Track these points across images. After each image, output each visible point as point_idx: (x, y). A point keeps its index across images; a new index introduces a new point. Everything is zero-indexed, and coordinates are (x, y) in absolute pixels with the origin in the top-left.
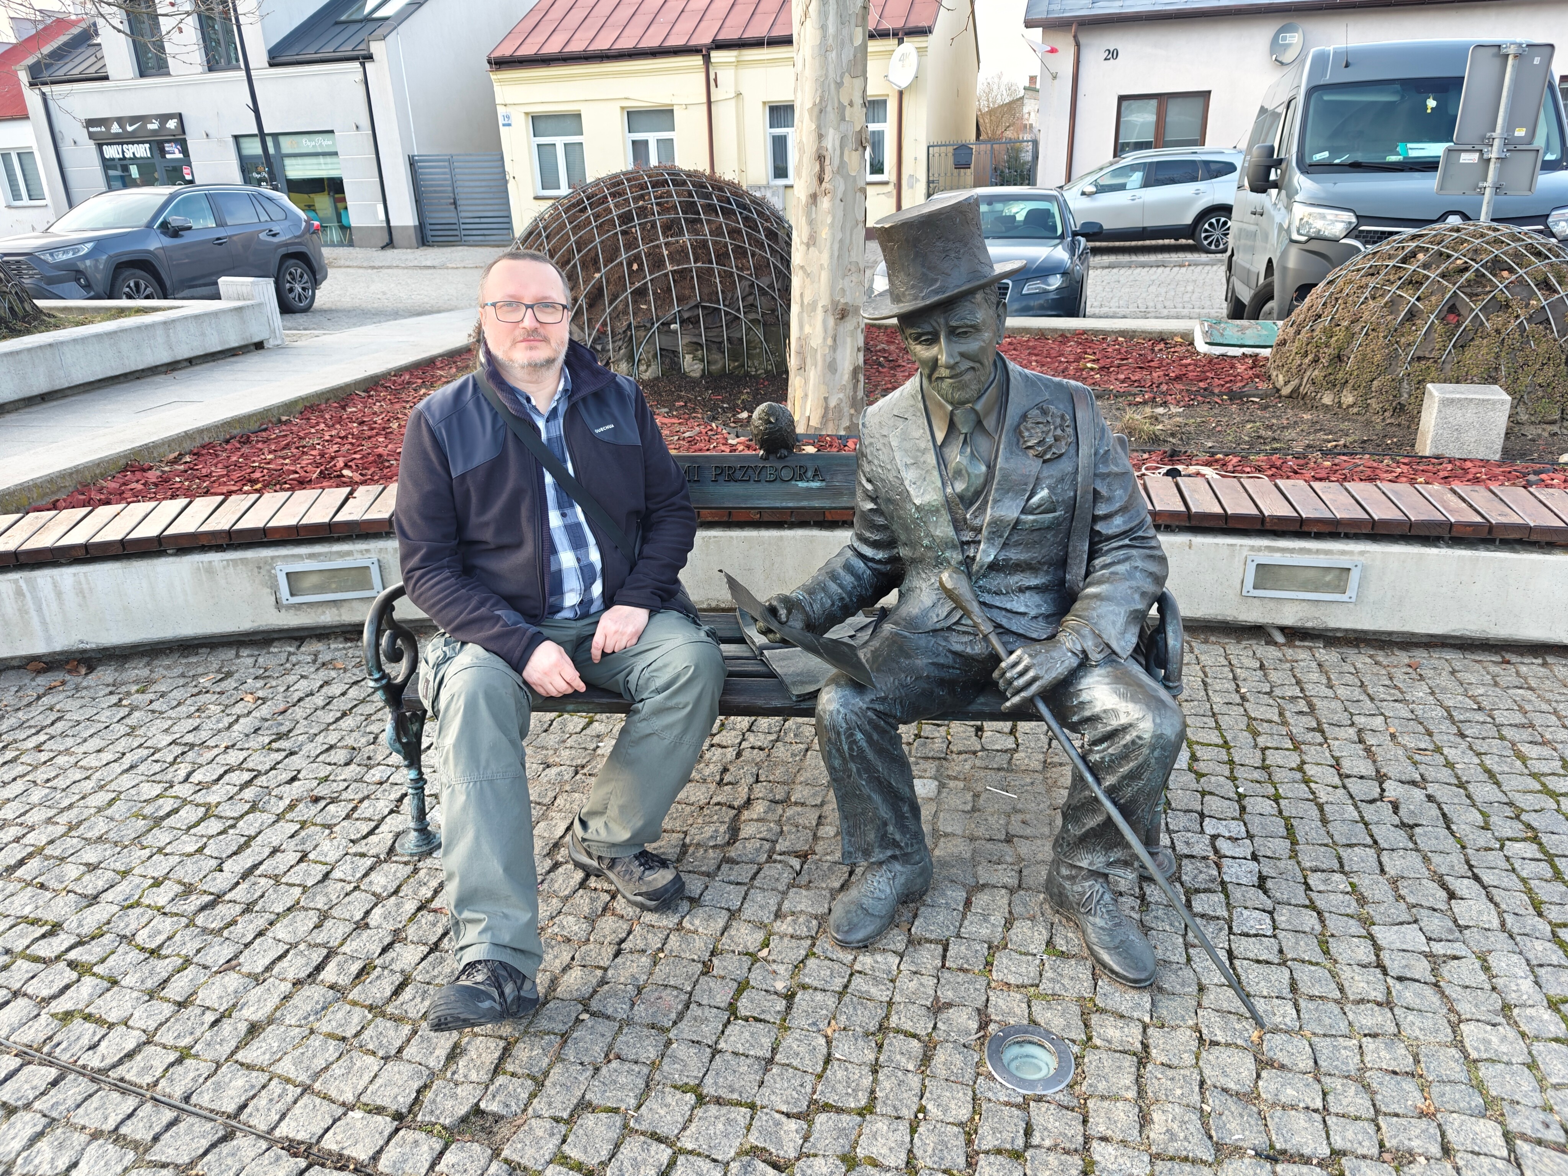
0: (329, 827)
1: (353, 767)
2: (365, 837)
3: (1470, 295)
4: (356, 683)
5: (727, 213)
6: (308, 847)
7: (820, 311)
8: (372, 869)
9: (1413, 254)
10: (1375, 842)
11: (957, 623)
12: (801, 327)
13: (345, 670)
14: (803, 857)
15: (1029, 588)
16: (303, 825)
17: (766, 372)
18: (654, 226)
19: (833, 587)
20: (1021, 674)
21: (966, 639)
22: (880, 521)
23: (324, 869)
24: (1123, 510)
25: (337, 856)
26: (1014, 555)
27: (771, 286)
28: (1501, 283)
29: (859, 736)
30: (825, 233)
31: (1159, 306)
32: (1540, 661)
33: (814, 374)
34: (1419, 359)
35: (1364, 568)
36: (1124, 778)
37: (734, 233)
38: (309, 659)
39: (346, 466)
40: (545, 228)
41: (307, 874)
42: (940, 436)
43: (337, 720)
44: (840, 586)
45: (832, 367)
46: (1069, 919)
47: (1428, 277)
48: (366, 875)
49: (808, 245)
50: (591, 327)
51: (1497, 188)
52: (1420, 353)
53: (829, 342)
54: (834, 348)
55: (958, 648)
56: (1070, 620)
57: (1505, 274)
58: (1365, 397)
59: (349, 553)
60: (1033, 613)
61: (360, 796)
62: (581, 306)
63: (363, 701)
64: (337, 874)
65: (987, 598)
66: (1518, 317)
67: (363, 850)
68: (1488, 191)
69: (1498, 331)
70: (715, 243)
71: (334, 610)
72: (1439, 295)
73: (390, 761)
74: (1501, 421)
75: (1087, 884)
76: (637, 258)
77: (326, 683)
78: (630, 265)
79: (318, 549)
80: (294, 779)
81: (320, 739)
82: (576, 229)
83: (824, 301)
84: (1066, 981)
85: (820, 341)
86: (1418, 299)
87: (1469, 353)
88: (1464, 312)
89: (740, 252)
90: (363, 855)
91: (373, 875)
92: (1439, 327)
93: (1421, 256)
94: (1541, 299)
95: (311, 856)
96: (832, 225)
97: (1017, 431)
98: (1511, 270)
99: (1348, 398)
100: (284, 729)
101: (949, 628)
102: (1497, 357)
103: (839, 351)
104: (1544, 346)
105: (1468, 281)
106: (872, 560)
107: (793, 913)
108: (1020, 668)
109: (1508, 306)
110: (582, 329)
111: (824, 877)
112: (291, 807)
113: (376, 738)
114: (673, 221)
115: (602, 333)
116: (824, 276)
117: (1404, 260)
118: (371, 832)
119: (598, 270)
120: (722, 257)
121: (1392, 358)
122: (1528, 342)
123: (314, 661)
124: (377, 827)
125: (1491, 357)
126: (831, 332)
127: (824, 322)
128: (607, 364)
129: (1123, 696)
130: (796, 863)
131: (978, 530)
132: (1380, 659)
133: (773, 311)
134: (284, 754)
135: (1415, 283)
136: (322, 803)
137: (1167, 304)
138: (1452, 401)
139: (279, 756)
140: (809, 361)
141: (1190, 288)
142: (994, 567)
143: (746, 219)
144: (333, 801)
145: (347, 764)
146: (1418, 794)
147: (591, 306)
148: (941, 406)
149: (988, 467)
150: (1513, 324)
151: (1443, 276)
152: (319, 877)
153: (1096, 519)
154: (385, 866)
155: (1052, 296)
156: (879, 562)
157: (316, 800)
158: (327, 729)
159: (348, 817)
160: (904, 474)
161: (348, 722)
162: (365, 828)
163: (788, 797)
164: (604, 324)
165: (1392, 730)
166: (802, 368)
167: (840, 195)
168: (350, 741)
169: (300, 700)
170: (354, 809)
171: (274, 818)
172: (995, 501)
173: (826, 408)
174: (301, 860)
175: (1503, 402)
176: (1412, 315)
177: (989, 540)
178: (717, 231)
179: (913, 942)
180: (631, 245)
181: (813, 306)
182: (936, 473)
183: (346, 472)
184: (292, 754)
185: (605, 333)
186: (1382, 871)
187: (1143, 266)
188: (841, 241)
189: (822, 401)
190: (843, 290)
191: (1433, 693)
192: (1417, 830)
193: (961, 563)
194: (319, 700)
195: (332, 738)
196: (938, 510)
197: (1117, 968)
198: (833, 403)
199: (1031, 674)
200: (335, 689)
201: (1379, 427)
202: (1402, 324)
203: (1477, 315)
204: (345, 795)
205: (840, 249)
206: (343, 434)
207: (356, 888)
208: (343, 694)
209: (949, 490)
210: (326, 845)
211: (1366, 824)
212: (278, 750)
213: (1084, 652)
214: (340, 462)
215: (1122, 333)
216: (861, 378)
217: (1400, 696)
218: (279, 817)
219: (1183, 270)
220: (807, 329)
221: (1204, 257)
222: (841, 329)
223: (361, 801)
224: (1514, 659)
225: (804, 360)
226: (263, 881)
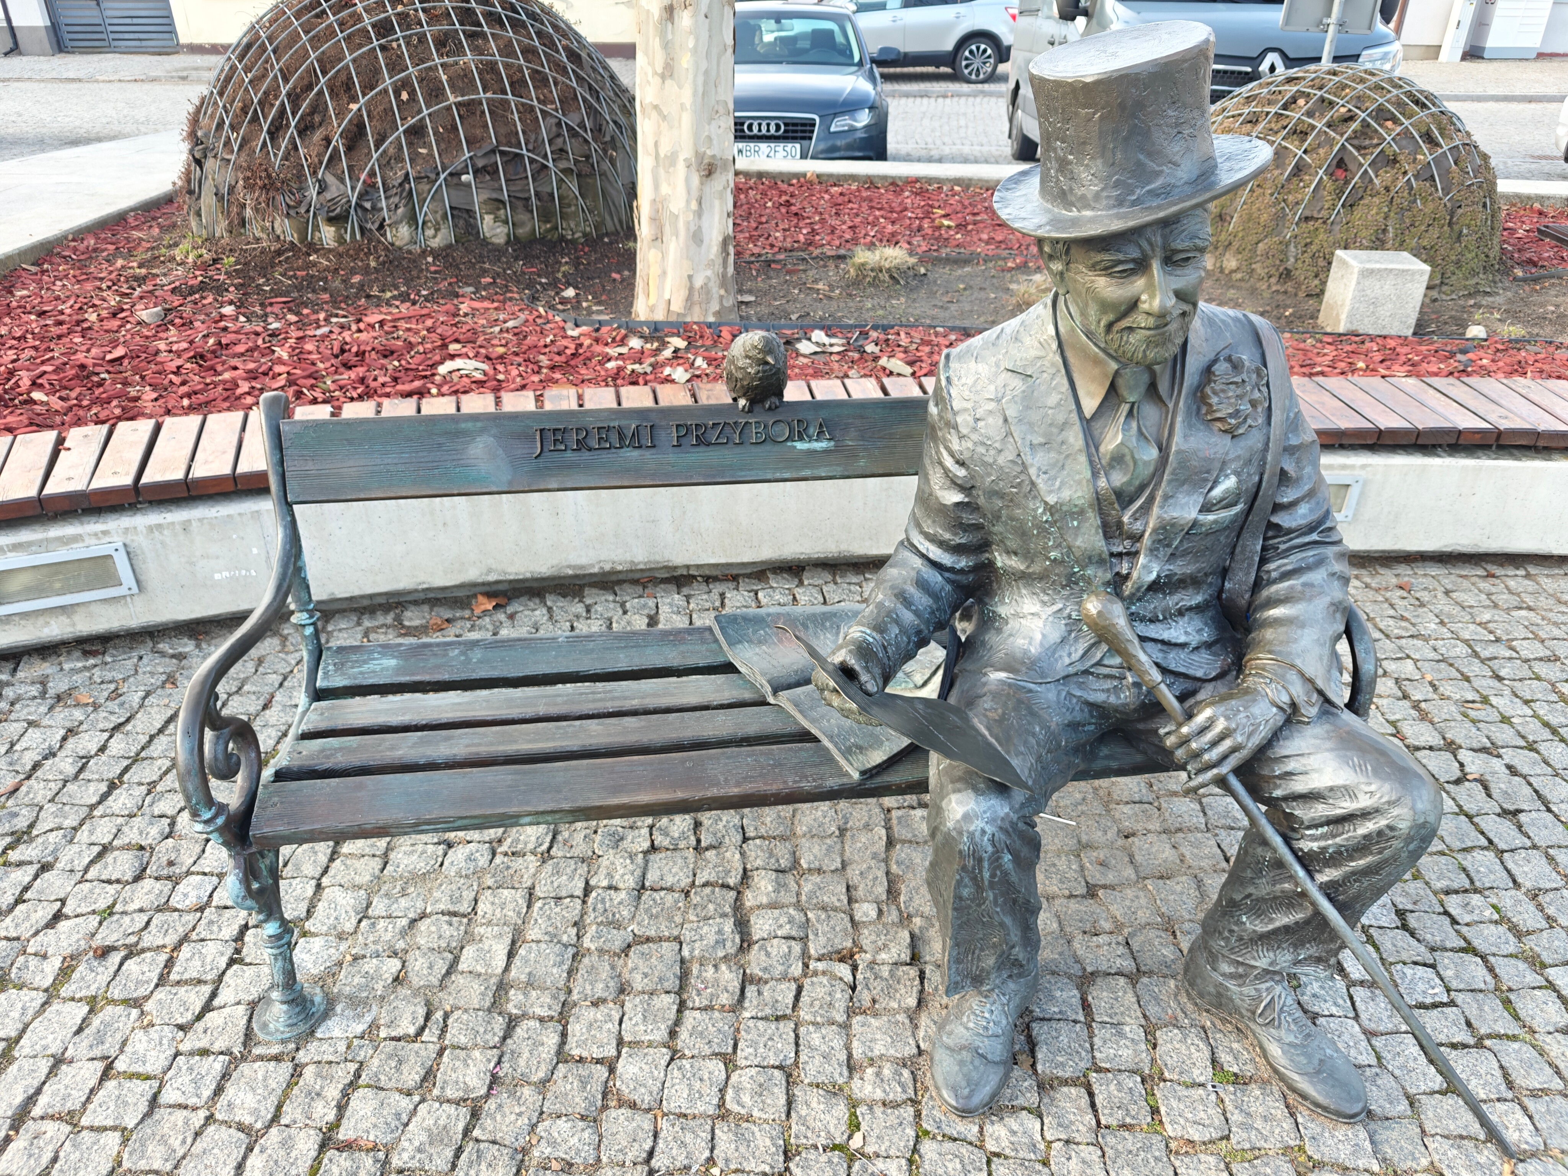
0: (136, 1003)
1: (147, 883)
2: (199, 1017)
3: (1358, 148)
4: (117, 728)
5: (517, 25)
6: (110, 1047)
7: (681, 166)
8: (225, 1076)
9: (1294, 100)
10: (1491, 842)
11: (1099, 664)
12: (656, 186)
13: (96, 707)
14: (847, 957)
15: (1190, 609)
16: (93, 1004)
17: (585, 235)
18: (422, 38)
20: (1214, 744)
21: (1109, 684)
22: (969, 518)
23: (147, 1088)
24: (1311, 494)
25: (163, 1062)
26: (1181, 568)
27: (582, 125)
28: (1388, 133)
29: (1007, 857)
30: (685, 61)
31: (938, 142)
32: (1521, 572)
33: (674, 246)
34: (1307, 219)
35: (1366, 483)
36: (1353, 873)
37: (529, 52)
38: (34, 690)
39: (35, 385)
40: (270, 39)
41: (121, 1102)
42: (1090, 405)
43: (104, 797)
45: (697, 237)
47: (1313, 127)
48: (219, 1090)
49: (663, 77)
50: (354, 178)
51: (1341, 24)
52: (1308, 213)
53: (694, 205)
54: (699, 213)
55: (1100, 697)
56: (1257, 658)
57: (1391, 124)
58: (1250, 261)
59: (77, 538)
60: (1194, 644)
61: (171, 939)
62: (336, 149)
63: (136, 759)
64: (169, 1096)
65: (1145, 630)
66: (1405, 173)
67: (203, 1044)
68: (1331, 29)
69: (1387, 189)
70: (507, 66)
71: (63, 619)
72: (1327, 148)
73: (206, 864)
74: (1417, 291)
75: (1264, 986)
76: (406, 84)
77: (71, 732)
78: (397, 94)
79: (25, 535)
80: (58, 917)
81: (83, 836)
82: (316, 42)
83: (686, 153)
84: (1259, 1124)
85: (682, 204)
86: (1305, 152)
87: (1358, 212)
88: (1352, 166)
89: (541, 80)
90: (204, 1052)
91: (230, 1091)
92: (1329, 185)
93: (1301, 102)
94: (1426, 155)
95: (120, 1065)
96: (695, 51)
97: (1200, 396)
98: (1395, 120)
99: (1231, 262)
100: (21, 823)
101: (1086, 672)
102: (1386, 218)
103: (705, 217)
104: (1431, 206)
105: (1355, 132)
106: (951, 570)
107: (872, 1061)
109: (1395, 161)
110: (342, 181)
111: (890, 992)
112: (65, 973)
113: (172, 824)
114: (446, 34)
115: (369, 189)
116: (687, 119)
117: (1285, 107)
118: (207, 1007)
119: (354, 99)
120: (518, 86)
121: (1280, 218)
122: (1415, 201)
123: (43, 694)
124: (214, 995)
125: (1380, 218)
126: (695, 194)
127: (687, 180)
128: (381, 227)
129: (1358, 768)
130: (844, 971)
131: (1137, 538)
132: (1368, 580)
134: (31, 870)
135: (1300, 133)
136: (115, 958)
137: (946, 140)
138: (1372, 272)
139: (23, 876)
140: (667, 229)
141: (962, 122)
142: (1155, 587)
143: (539, 34)
144: (132, 952)
145: (137, 878)
146: (1497, 765)
147: (349, 149)
148: (1096, 361)
149: (1160, 450)
150: (1401, 182)
151: (1329, 125)
152: (143, 1107)
153: (1277, 508)
154: (245, 1068)
155: (860, 135)
156: (961, 571)
157: (104, 952)
158: (90, 816)
159: (162, 980)
160: (1028, 459)
161: (121, 801)
162: (196, 998)
163: (796, 863)
164: (372, 174)
165: (1429, 677)
166: (658, 239)
167: (704, 9)
168: (131, 835)
169: (36, 766)
170: (169, 964)
171: (41, 997)
172: (1166, 498)
173: (691, 289)
174: (106, 1075)
175: (1422, 273)
176: (1299, 169)
177: (1153, 551)
178: (507, 50)
179: (1044, 1086)
180: (396, 65)
181: (672, 159)
182: (1083, 459)
183: (37, 395)
184: (45, 867)
185: (374, 185)
186: (1516, 884)
187: (907, 95)
188: (706, 73)
189: (685, 281)
190: (709, 138)
191: (1442, 623)
192: (1522, 817)
193: (1108, 584)
194: (66, 764)
195: (103, 831)
196: (1082, 512)
197: (1321, 1099)
198: (698, 282)
199: (1227, 744)
200: (88, 742)
201: (1266, 295)
202: (1288, 179)
203: (1366, 171)
204: (148, 940)
205: (705, 83)
207: (210, 1119)
208: (102, 749)
209: (1102, 483)
210: (140, 1042)
211: (1470, 817)
212: (20, 864)
213: (1294, 705)
214: (25, 383)
215: (957, 181)
216: (732, 250)
217: (1413, 631)
218: (51, 994)
219: (948, 101)
220: (665, 189)
221: (965, 87)
222: (707, 189)
223: (177, 947)
224: (1499, 571)
225: (661, 229)
226: (50, 1127)
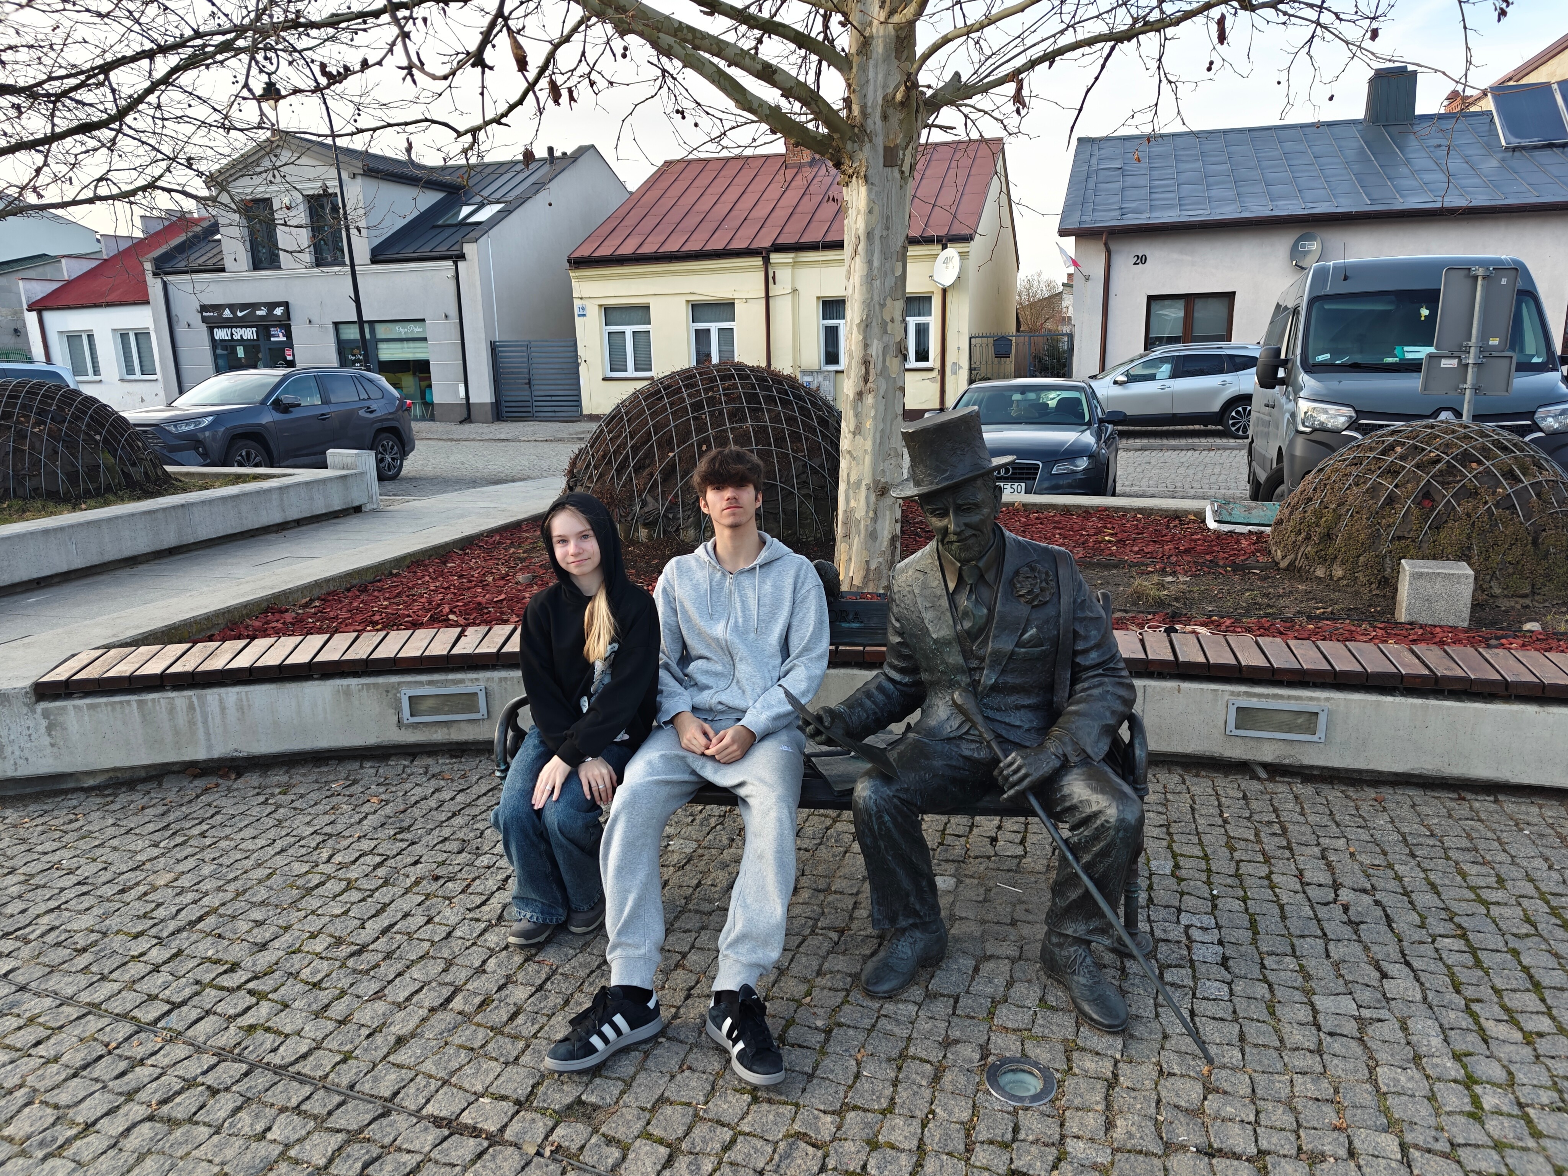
0: (450, 899)
1: (464, 854)
2: (478, 907)
3: (1442, 484)
4: (462, 790)
5: (785, 403)
6: (433, 912)
7: (863, 488)
8: (485, 930)
9: (1392, 447)
10: (1325, 934)
11: (967, 733)
12: (847, 502)
13: (452, 780)
14: (841, 932)
15: (1023, 706)
16: (428, 896)
17: (816, 539)
18: (721, 412)
19: (868, 703)
20: (1016, 772)
21: (973, 746)
22: (906, 651)
23: (448, 929)
24: (1097, 646)
25: (457, 920)
26: (1011, 679)
27: (822, 466)
28: (1470, 473)
29: (887, 818)
30: (868, 424)
31: (1187, 486)
32: (1492, 798)
33: (857, 541)
34: (1399, 538)
35: (1330, 713)
36: (1097, 855)
37: (791, 420)
38: (421, 771)
39: (451, 612)
40: (627, 413)
41: (434, 932)
42: (952, 586)
43: (449, 819)
44: (874, 703)
45: (873, 535)
46: (1059, 982)
47: (1404, 468)
48: (481, 935)
49: (854, 434)
50: (664, 499)
51: (1476, 390)
52: (1399, 533)
53: (871, 514)
54: (875, 519)
55: (967, 753)
56: (1056, 731)
57: (1474, 465)
58: (1353, 570)
59: (462, 681)
60: (1027, 726)
61: (472, 876)
62: (656, 480)
63: (469, 805)
64: (458, 933)
65: (990, 713)
66: (1486, 503)
67: (478, 916)
68: (1468, 392)
69: (1468, 515)
70: (773, 429)
71: (445, 730)
72: (1414, 483)
73: (495, 851)
74: (1466, 591)
75: (1072, 949)
76: (706, 441)
77: (437, 790)
78: (699, 447)
79: (436, 677)
80: (416, 863)
81: (436, 832)
82: (653, 415)
83: (867, 480)
84: (1054, 1027)
85: (863, 513)
86: (1396, 486)
87: (1443, 534)
88: (1437, 498)
89: (796, 437)
90: (478, 920)
91: (487, 935)
92: (1415, 511)
93: (1399, 449)
94: (1506, 488)
95: (436, 920)
96: (875, 417)
97: (1011, 583)
98: (1480, 463)
99: (1338, 572)
100: (405, 824)
101: (960, 738)
102: (1469, 537)
103: (879, 522)
104: (1511, 529)
105: (1440, 471)
106: (900, 683)
107: (831, 972)
108: (1015, 766)
109: (1477, 494)
110: (657, 500)
111: (857, 947)
112: (417, 883)
113: (482, 833)
114: (737, 409)
115: (674, 504)
116: (868, 459)
117: (1383, 453)
118: (483, 903)
119: (672, 450)
120: (780, 441)
121: (1375, 537)
122: (1497, 525)
123: (426, 773)
124: (488, 900)
125: (1463, 538)
126: (872, 507)
127: (867, 497)
128: (678, 530)
129: (1095, 790)
130: (834, 936)
131: (982, 659)
132: (1351, 794)
133: (823, 487)
134: (406, 844)
135: (1392, 472)
136: (442, 881)
137: (1195, 484)
138: (1421, 575)
139: (404, 845)
140: (853, 529)
142: (994, 688)
143: (801, 408)
144: (450, 879)
145: (460, 852)
146: (1367, 899)
147: (665, 480)
148: (953, 564)
149: (989, 610)
150: (1482, 509)
151: (1418, 466)
152: (444, 935)
153: (1076, 653)
154: (496, 929)
155: (1080, 476)
156: (906, 685)
157: (436, 878)
158: (440, 825)
159: (463, 892)
160: (924, 615)
161: (458, 821)
162: (478, 900)
163: (829, 887)
164: (676, 496)
165: (1352, 850)
166: (847, 536)
167: (882, 393)
168: (460, 835)
169: (417, 802)
170: (468, 886)
171: (403, 891)
172: (995, 637)
173: (868, 570)
174: (428, 922)
175: (1467, 577)
176: (1391, 500)
177: (991, 667)
178: (776, 419)
179: (931, 996)
180: (701, 429)
181: (858, 484)
182: (949, 614)
183: (451, 617)
184: (413, 843)
185: (676, 503)
186: (1328, 956)
187: (1174, 449)
188: (882, 431)
189: (864, 564)
190: (883, 471)
191: (1392, 822)
192: (1362, 926)
193: (969, 685)
194: (432, 803)
195: (446, 832)
196: (950, 643)
197: (1095, 1016)
198: (873, 566)
199: (1023, 771)
200: (446, 795)
201: (1366, 597)
202: (1382, 507)
203: (1449, 501)
204: (459, 876)
205: (882, 437)
206: (446, 585)
207: (474, 944)
208: (452, 799)
209: (959, 627)
210: (447, 912)
211: (1319, 921)
212: (402, 840)
213: (1065, 755)
214: (446, 609)
215: (1140, 510)
216: (898, 545)
217: (1363, 823)
218: (407, 891)
219: (1212, 453)
220: (853, 504)
221: (1232, 442)
222: (881, 504)
223: (474, 880)
224: (1469, 796)
225: (849, 529)
226: (398, 937)
